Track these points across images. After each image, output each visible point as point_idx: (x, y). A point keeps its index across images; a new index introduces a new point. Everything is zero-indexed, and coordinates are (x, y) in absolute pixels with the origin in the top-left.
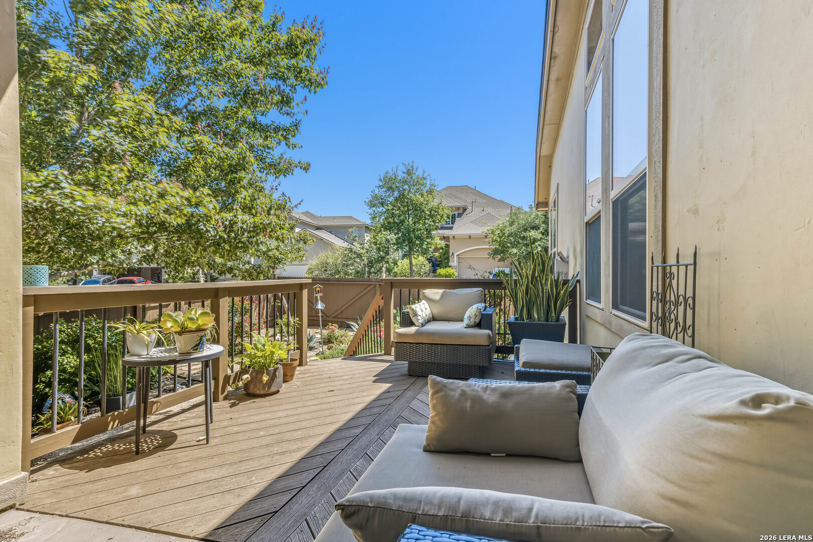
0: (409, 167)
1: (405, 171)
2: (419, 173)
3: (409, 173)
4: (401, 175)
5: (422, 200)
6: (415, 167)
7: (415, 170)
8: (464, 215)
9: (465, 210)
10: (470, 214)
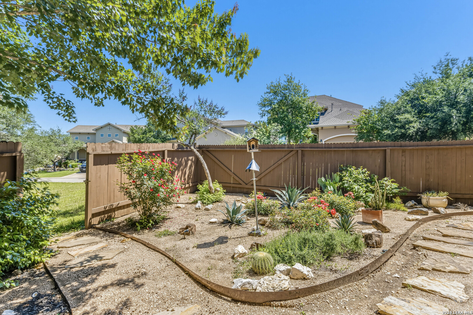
0: (289, 77)
1: (286, 80)
2: (296, 81)
3: (289, 81)
4: (283, 83)
5: (300, 99)
6: (293, 77)
7: (293, 79)
8: (326, 113)
9: (326, 110)
10: (331, 113)
